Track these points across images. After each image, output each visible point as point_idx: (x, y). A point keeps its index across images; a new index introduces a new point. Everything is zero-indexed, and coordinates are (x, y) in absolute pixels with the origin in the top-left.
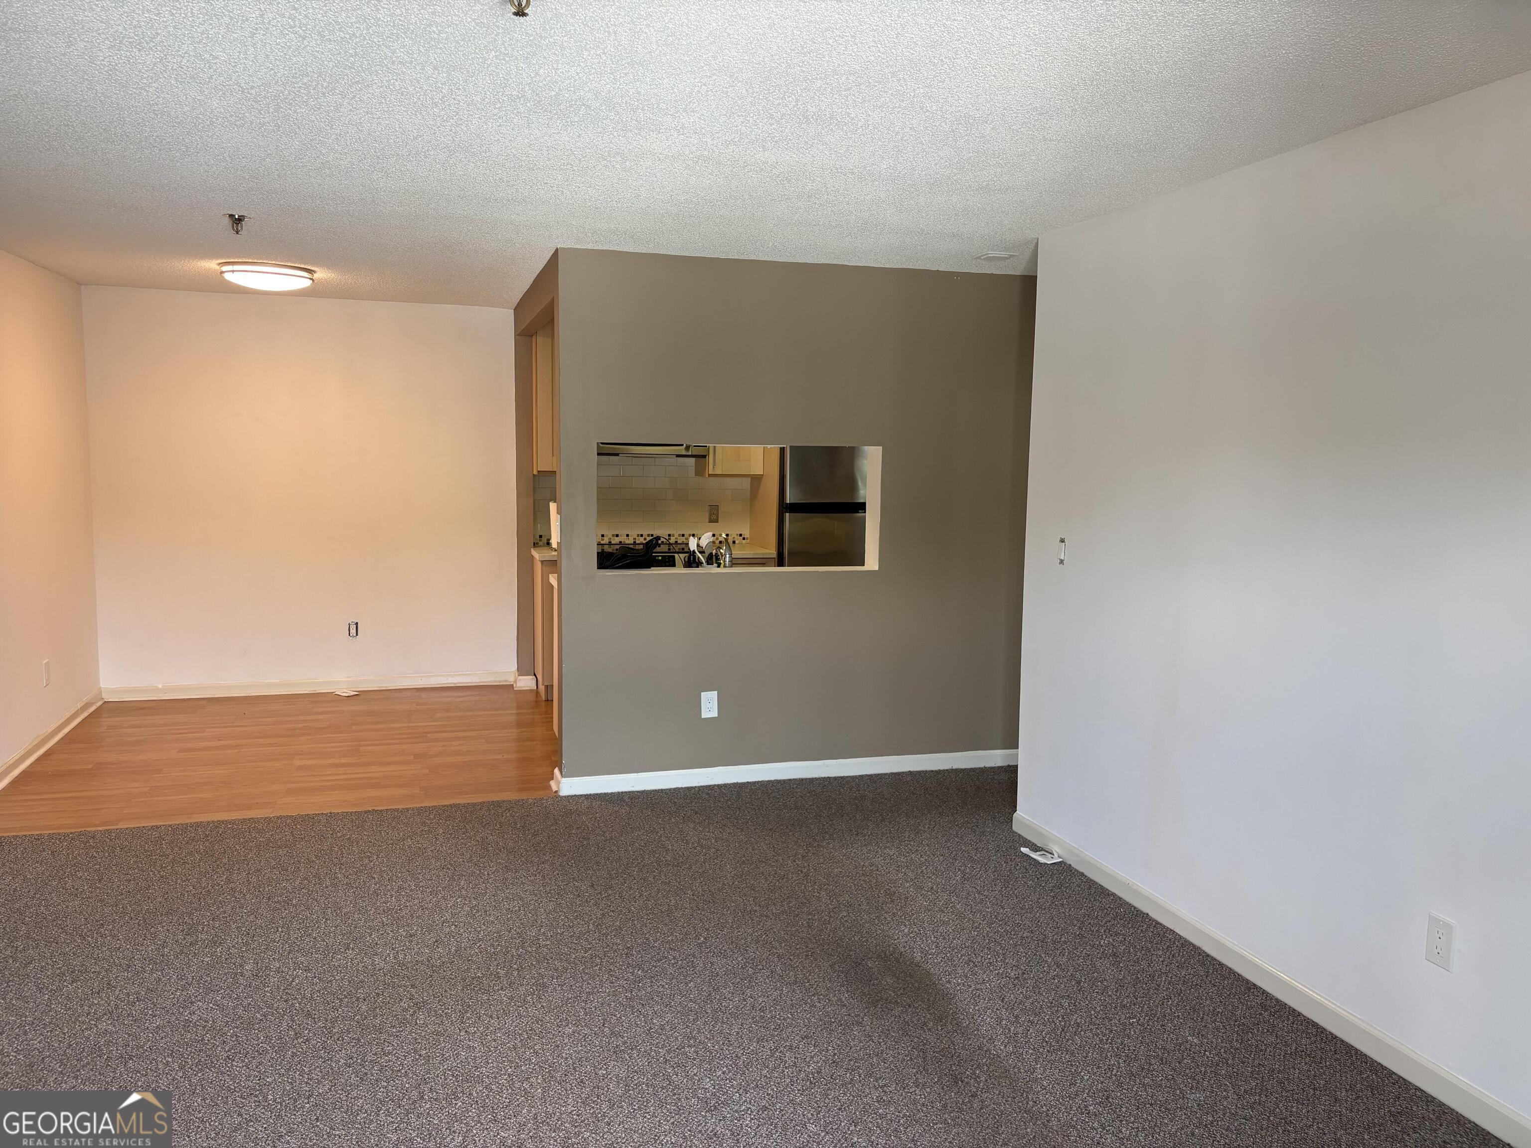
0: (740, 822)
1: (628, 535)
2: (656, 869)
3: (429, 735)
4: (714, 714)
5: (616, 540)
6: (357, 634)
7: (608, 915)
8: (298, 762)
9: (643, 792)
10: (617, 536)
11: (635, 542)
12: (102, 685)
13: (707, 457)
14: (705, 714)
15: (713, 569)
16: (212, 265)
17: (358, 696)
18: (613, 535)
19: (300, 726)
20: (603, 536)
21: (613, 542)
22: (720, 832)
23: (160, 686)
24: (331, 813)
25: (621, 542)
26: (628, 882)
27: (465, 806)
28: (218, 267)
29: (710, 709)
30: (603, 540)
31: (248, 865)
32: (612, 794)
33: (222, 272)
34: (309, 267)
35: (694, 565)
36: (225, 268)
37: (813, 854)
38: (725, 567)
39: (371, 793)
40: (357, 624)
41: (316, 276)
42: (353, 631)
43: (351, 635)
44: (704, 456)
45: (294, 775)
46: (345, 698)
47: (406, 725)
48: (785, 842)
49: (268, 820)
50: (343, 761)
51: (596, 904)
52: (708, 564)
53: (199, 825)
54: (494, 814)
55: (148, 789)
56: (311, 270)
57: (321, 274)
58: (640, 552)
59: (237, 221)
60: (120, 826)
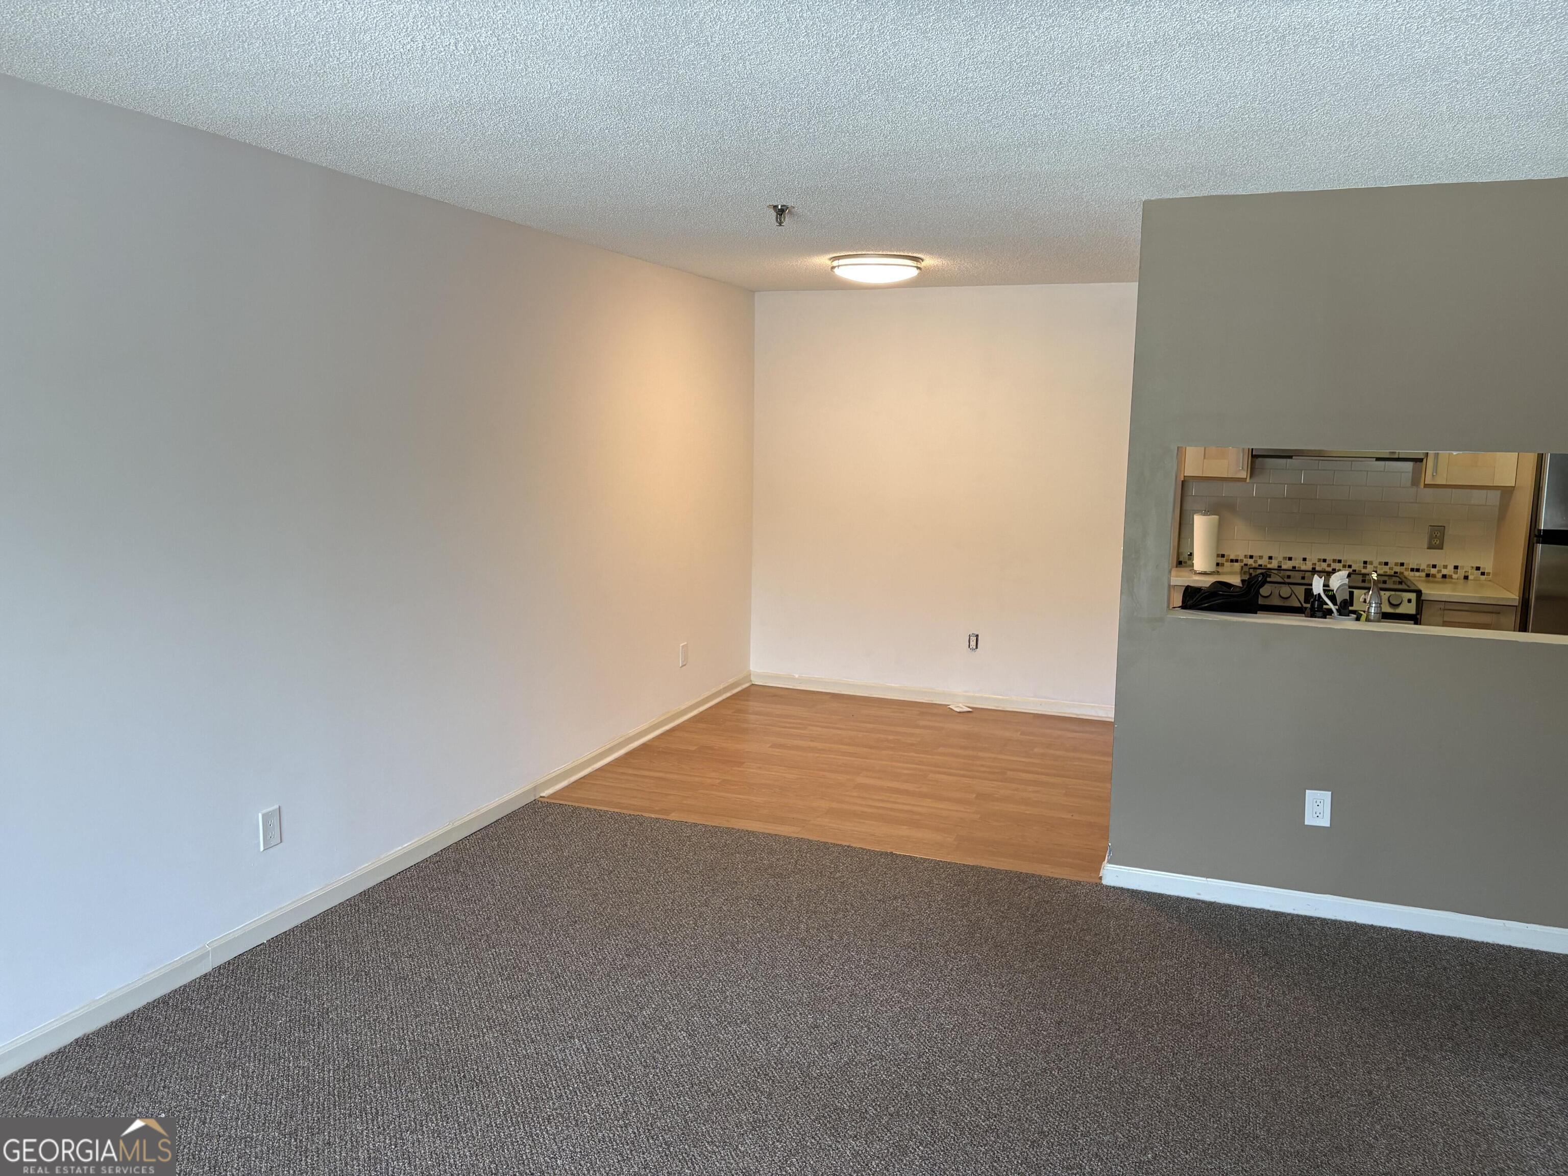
0: (1323, 985)
1: (1305, 559)
2: (1158, 1024)
3: (1009, 773)
4: (1325, 821)
5: (1287, 565)
6: (977, 648)
7: (1051, 1072)
8: (860, 780)
9: (1211, 904)
10: (1290, 559)
11: (1314, 569)
12: (752, 668)
13: (1425, 461)
14: (1309, 820)
15: (1348, 624)
16: (823, 260)
17: (973, 714)
18: (1285, 558)
19: (891, 737)
20: (1270, 558)
21: (1284, 567)
22: (1284, 992)
23: (797, 676)
24: (848, 847)
25: (1294, 567)
26: (1107, 1031)
27: (988, 871)
28: (829, 262)
29: (1318, 814)
30: (1270, 563)
31: (733, 889)
32: (1169, 898)
33: (833, 268)
34: (915, 255)
35: (1320, 614)
36: (836, 263)
37: (1408, 1068)
38: (1368, 620)
39: (904, 831)
40: (977, 636)
41: (922, 265)
42: (973, 644)
43: (971, 647)
44: (1421, 460)
45: (847, 793)
46: (957, 714)
47: (993, 756)
48: (1373, 1037)
49: (787, 840)
50: (905, 786)
51: (1047, 1052)
52: (1340, 615)
53: (729, 831)
54: (1013, 889)
55: (718, 781)
56: (916, 257)
57: (929, 261)
58: (1238, 590)
59: (781, 212)
60: (670, 818)
